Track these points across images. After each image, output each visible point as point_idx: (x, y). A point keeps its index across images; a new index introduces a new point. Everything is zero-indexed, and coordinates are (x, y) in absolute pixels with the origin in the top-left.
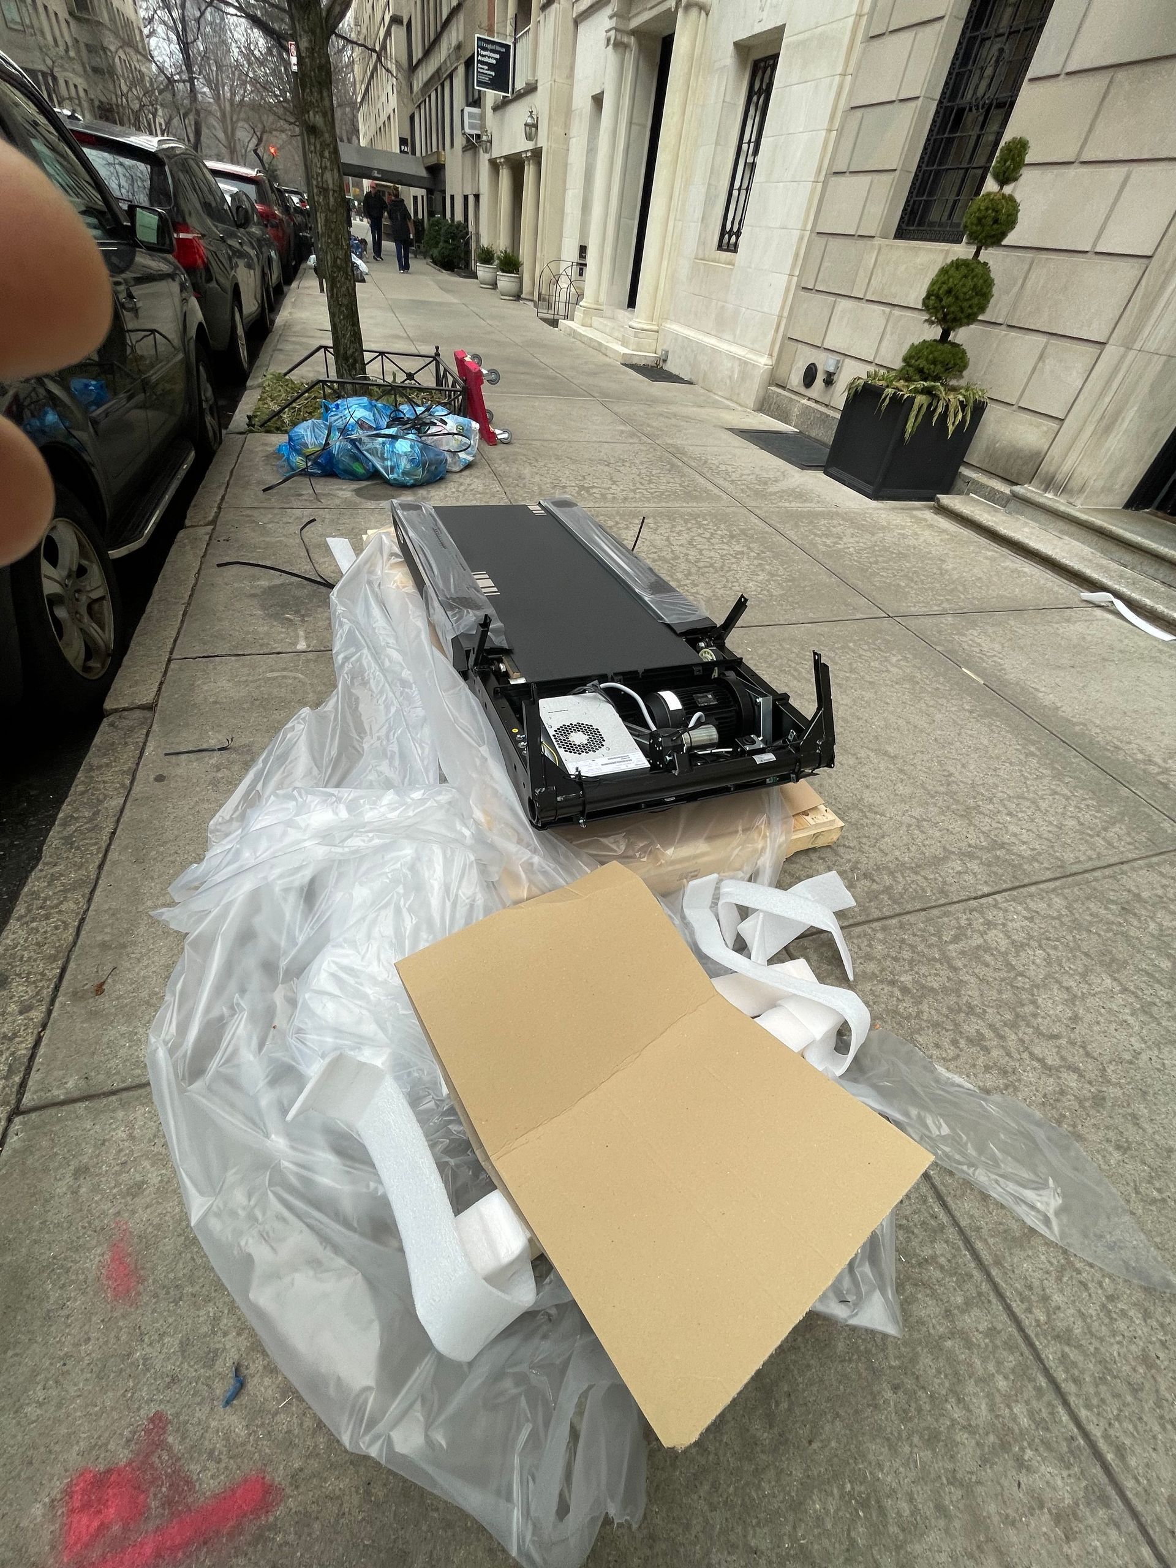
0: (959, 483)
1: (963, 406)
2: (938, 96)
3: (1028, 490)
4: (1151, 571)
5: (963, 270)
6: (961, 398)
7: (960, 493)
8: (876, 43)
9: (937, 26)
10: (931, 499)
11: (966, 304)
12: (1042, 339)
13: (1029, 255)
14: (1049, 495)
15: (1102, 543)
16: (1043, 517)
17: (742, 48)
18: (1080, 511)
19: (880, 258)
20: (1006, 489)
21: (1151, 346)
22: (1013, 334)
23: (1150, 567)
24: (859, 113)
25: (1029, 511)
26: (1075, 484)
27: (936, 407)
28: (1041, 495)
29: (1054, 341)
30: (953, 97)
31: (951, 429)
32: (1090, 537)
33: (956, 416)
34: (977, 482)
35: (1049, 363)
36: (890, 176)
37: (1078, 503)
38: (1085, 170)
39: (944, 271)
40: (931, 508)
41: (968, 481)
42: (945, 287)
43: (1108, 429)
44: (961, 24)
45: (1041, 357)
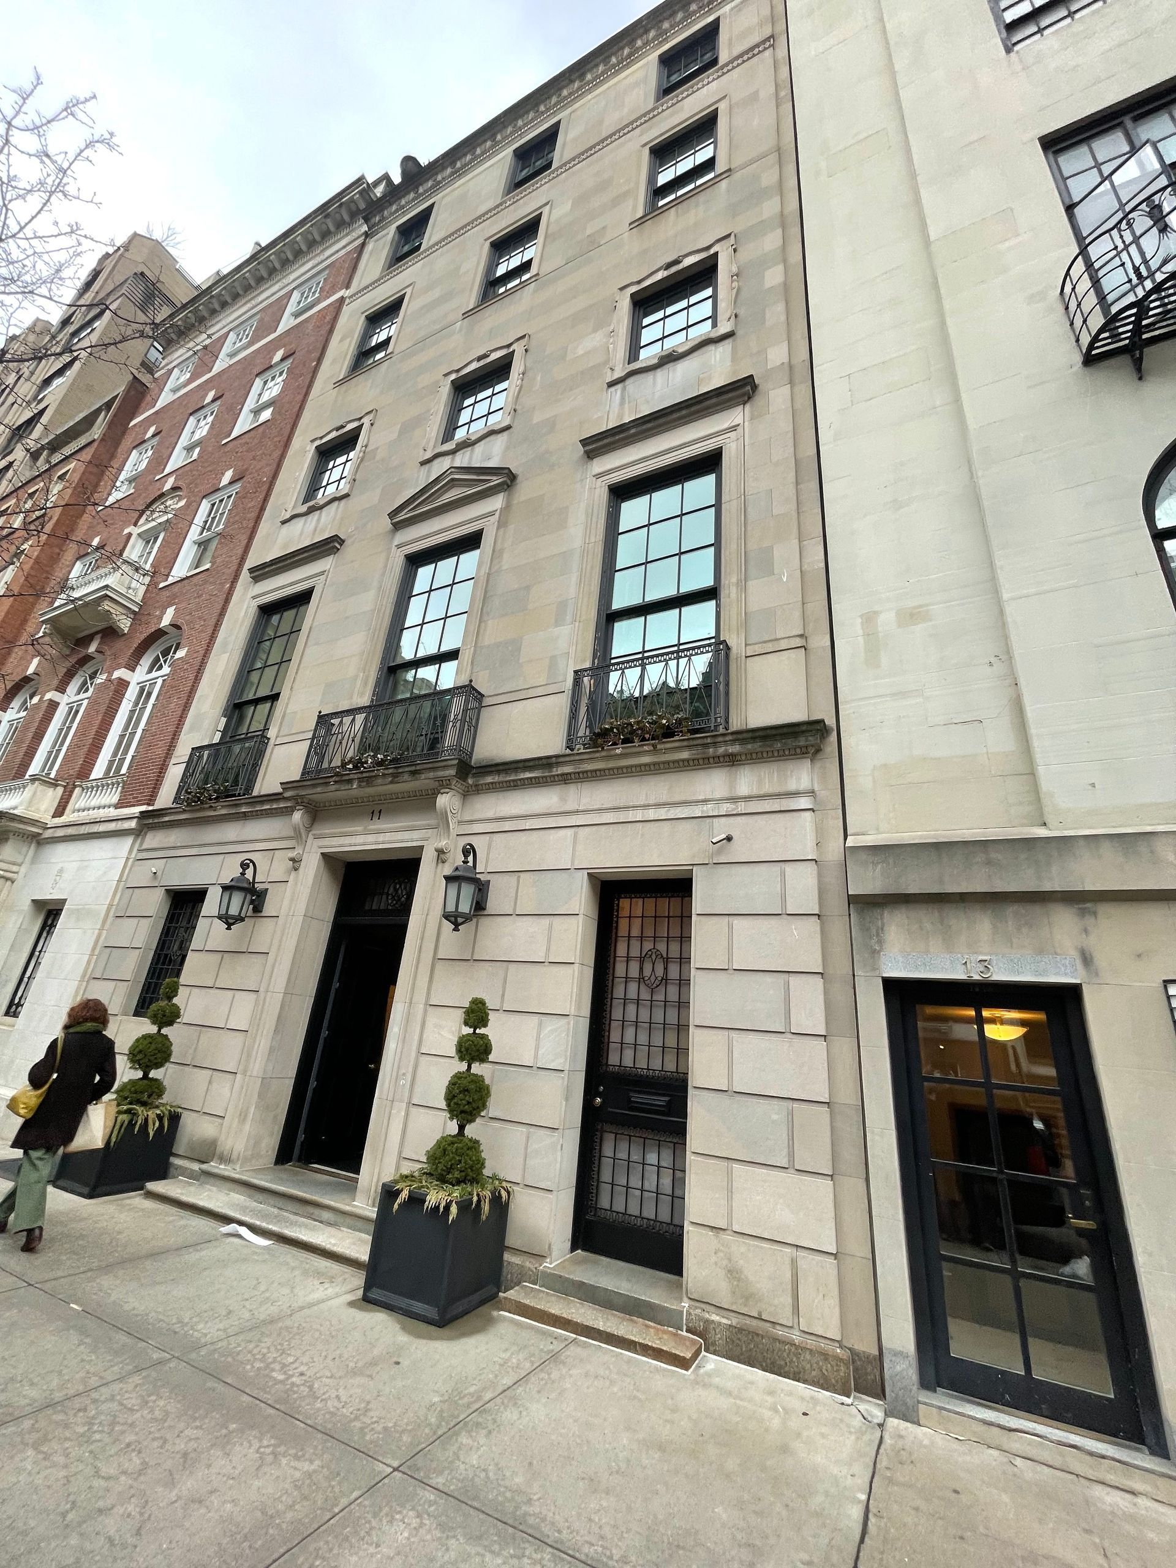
0: (172, 1170)
1: (160, 1118)
2: (154, 948)
3: (213, 1166)
4: (272, 1202)
5: (149, 1040)
6: (158, 1112)
7: (174, 1177)
8: (119, 919)
9: (150, 919)
10: (141, 1188)
11: (152, 1058)
12: (210, 1072)
13: (199, 1028)
14: (222, 1167)
15: (252, 1192)
16: (218, 1182)
17: (38, 904)
18: (241, 1173)
19: (121, 1028)
20: (196, 1167)
21: (255, 1073)
22: (196, 1070)
23: (272, 1200)
24: (109, 950)
25: (212, 1180)
26: (234, 1156)
27: (137, 1122)
28: (217, 1167)
29: (215, 1073)
30: (162, 949)
31: (151, 1134)
32: (242, 1189)
33: (154, 1124)
34: (181, 1167)
35: (215, 1085)
36: (126, 984)
37: (238, 1167)
38: (218, 991)
39: (138, 1040)
40: (141, 1195)
41: (178, 1167)
42: (137, 1050)
43: (244, 1119)
44: (163, 921)
45: (210, 1082)
